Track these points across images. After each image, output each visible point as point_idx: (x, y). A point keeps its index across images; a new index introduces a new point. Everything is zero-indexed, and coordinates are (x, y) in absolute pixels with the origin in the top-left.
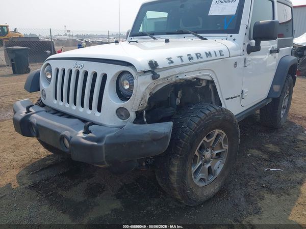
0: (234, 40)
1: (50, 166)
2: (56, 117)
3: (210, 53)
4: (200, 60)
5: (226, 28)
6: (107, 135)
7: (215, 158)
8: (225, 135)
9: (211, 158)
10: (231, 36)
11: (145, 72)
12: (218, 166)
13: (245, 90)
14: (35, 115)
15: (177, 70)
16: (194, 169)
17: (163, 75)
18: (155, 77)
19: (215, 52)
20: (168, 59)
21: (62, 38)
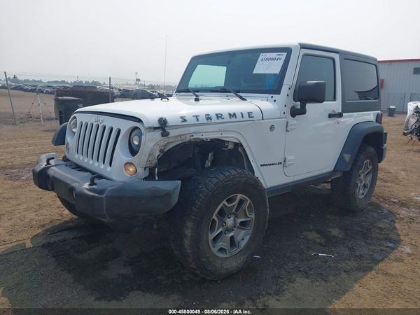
0: (275, 101)
1: (70, 229)
2: (75, 171)
3: (234, 114)
4: (220, 120)
5: (268, 88)
6: (109, 188)
7: (238, 228)
8: (249, 201)
9: (235, 227)
10: (272, 97)
11: (155, 128)
12: (243, 237)
13: (289, 158)
14: (54, 168)
15: (192, 130)
16: (211, 236)
17: (173, 133)
18: (165, 134)
19: (242, 114)
20: (182, 118)
21: (130, 88)
